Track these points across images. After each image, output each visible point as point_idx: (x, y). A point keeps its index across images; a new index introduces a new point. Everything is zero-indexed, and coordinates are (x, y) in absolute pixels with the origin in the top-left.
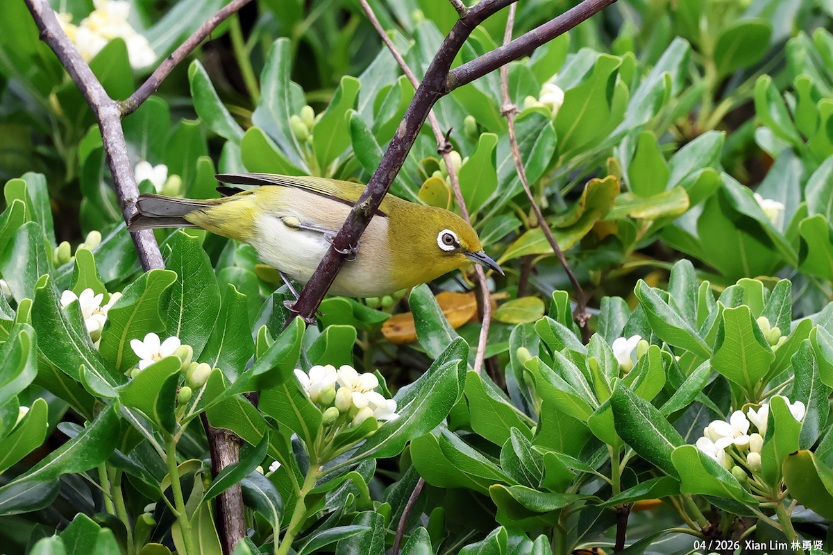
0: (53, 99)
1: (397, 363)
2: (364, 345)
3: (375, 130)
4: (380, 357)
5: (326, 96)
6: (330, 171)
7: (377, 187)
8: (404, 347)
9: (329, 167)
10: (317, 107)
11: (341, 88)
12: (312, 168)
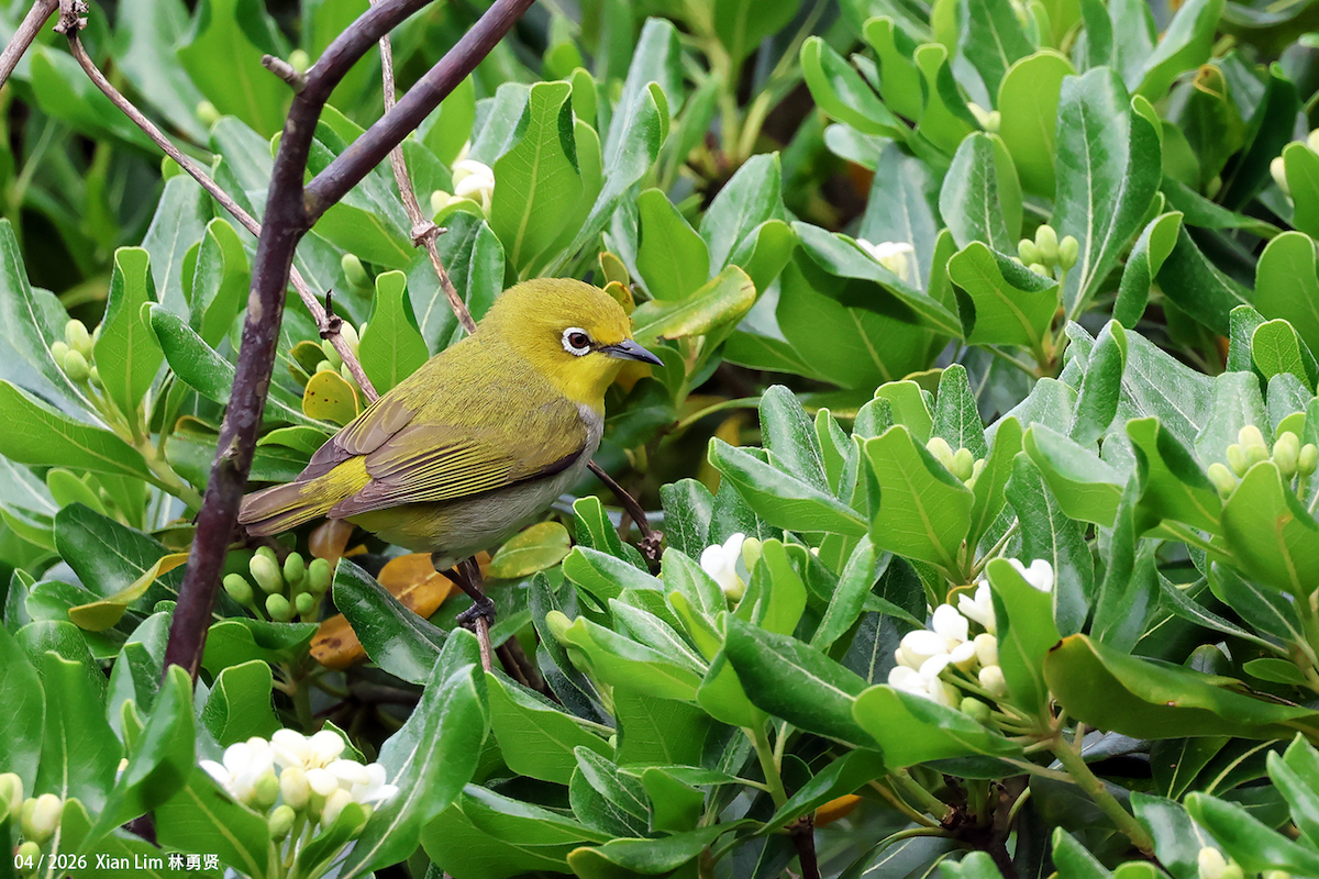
1: (353, 701)
2: (288, 687)
3: (196, 325)
4: (317, 699)
5: (94, 290)
6: (143, 416)
7: (241, 417)
8: (357, 669)
9: (139, 410)
10: (87, 314)
11: (117, 269)
12: (112, 420)
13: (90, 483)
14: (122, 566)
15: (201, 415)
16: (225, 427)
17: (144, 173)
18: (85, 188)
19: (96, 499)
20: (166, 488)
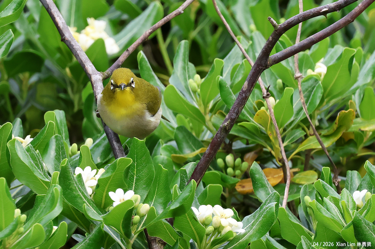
0: (68, 70)
1: (243, 204)
2: (226, 195)
3: (231, 87)
4: (234, 200)
5: (205, 68)
6: (209, 107)
7: (232, 115)
8: (247, 196)
9: (208, 105)
10: (202, 74)
11: (214, 64)
12: (200, 105)
13: (188, 121)
14: (190, 147)
15: (225, 111)
16: (227, 116)
17: (229, 41)
18: (212, 39)
19: (189, 126)
20: (209, 129)
